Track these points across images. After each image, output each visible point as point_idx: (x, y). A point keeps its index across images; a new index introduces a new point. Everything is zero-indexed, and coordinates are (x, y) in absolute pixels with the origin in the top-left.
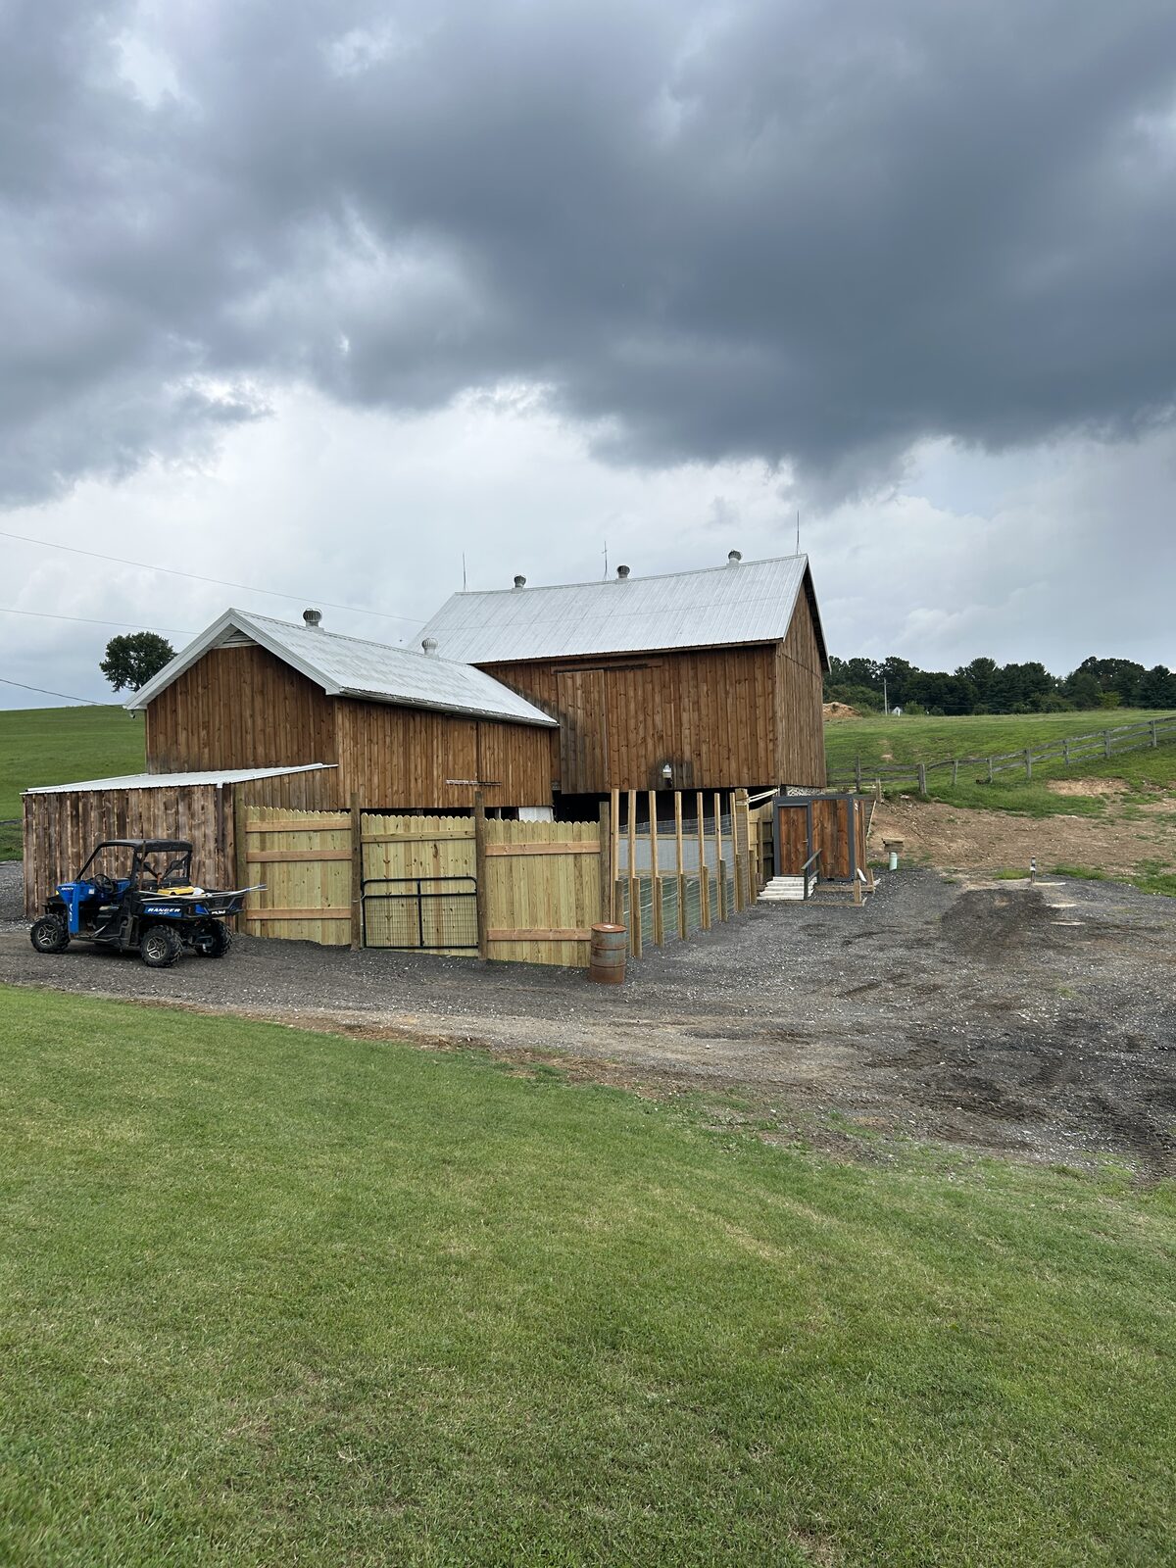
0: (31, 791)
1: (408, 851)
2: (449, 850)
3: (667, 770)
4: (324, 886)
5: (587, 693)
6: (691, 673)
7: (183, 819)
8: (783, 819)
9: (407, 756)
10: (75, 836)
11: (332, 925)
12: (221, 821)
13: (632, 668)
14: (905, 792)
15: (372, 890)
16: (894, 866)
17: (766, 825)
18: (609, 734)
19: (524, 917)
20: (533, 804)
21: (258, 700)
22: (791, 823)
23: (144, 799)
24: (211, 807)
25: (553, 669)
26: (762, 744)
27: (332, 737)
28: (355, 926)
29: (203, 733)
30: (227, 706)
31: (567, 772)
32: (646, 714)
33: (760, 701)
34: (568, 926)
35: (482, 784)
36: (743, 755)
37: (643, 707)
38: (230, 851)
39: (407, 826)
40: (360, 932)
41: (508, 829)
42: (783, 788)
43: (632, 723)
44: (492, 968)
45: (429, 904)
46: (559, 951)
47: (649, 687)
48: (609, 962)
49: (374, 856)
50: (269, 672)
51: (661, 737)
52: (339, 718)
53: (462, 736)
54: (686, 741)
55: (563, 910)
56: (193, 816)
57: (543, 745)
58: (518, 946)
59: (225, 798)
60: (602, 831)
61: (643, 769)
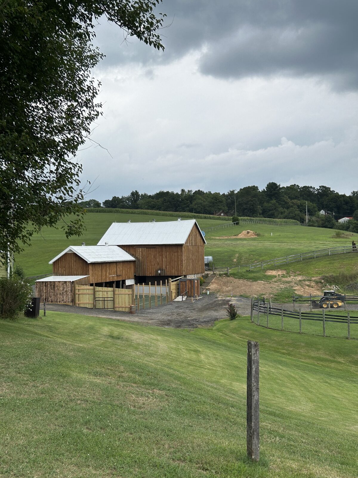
0: (37, 281)
1: (102, 293)
2: (109, 293)
3: (159, 272)
4: (89, 298)
5: (142, 253)
6: (165, 250)
7: (65, 287)
8: (181, 284)
9: (102, 272)
10: (45, 289)
11: (90, 305)
12: (72, 287)
13: (152, 248)
14: (224, 274)
15: (97, 299)
16: (208, 294)
17: (178, 285)
18: (147, 263)
19: (121, 303)
20: (129, 278)
21: (75, 263)
22: (182, 285)
23: (58, 283)
24: (70, 285)
25: (135, 247)
26: (180, 266)
27: (89, 270)
28: (94, 305)
29: (64, 269)
30: (69, 264)
31: (137, 271)
32: (155, 258)
33: (179, 257)
34: (127, 305)
35: (117, 276)
36: (176, 269)
37: (155, 257)
38: (73, 292)
39: (102, 289)
40: (95, 306)
41: (118, 290)
42: (185, 276)
43: (152, 260)
44: (115, 311)
45: (106, 302)
46: (126, 309)
47: (156, 252)
48: (132, 311)
49: (97, 293)
50: (77, 258)
51: (158, 264)
52: (90, 267)
53: (113, 267)
54: (164, 265)
55: (127, 303)
56: (67, 286)
57: (132, 265)
58: (120, 308)
59: (73, 284)
60: (132, 291)
61: (154, 271)
